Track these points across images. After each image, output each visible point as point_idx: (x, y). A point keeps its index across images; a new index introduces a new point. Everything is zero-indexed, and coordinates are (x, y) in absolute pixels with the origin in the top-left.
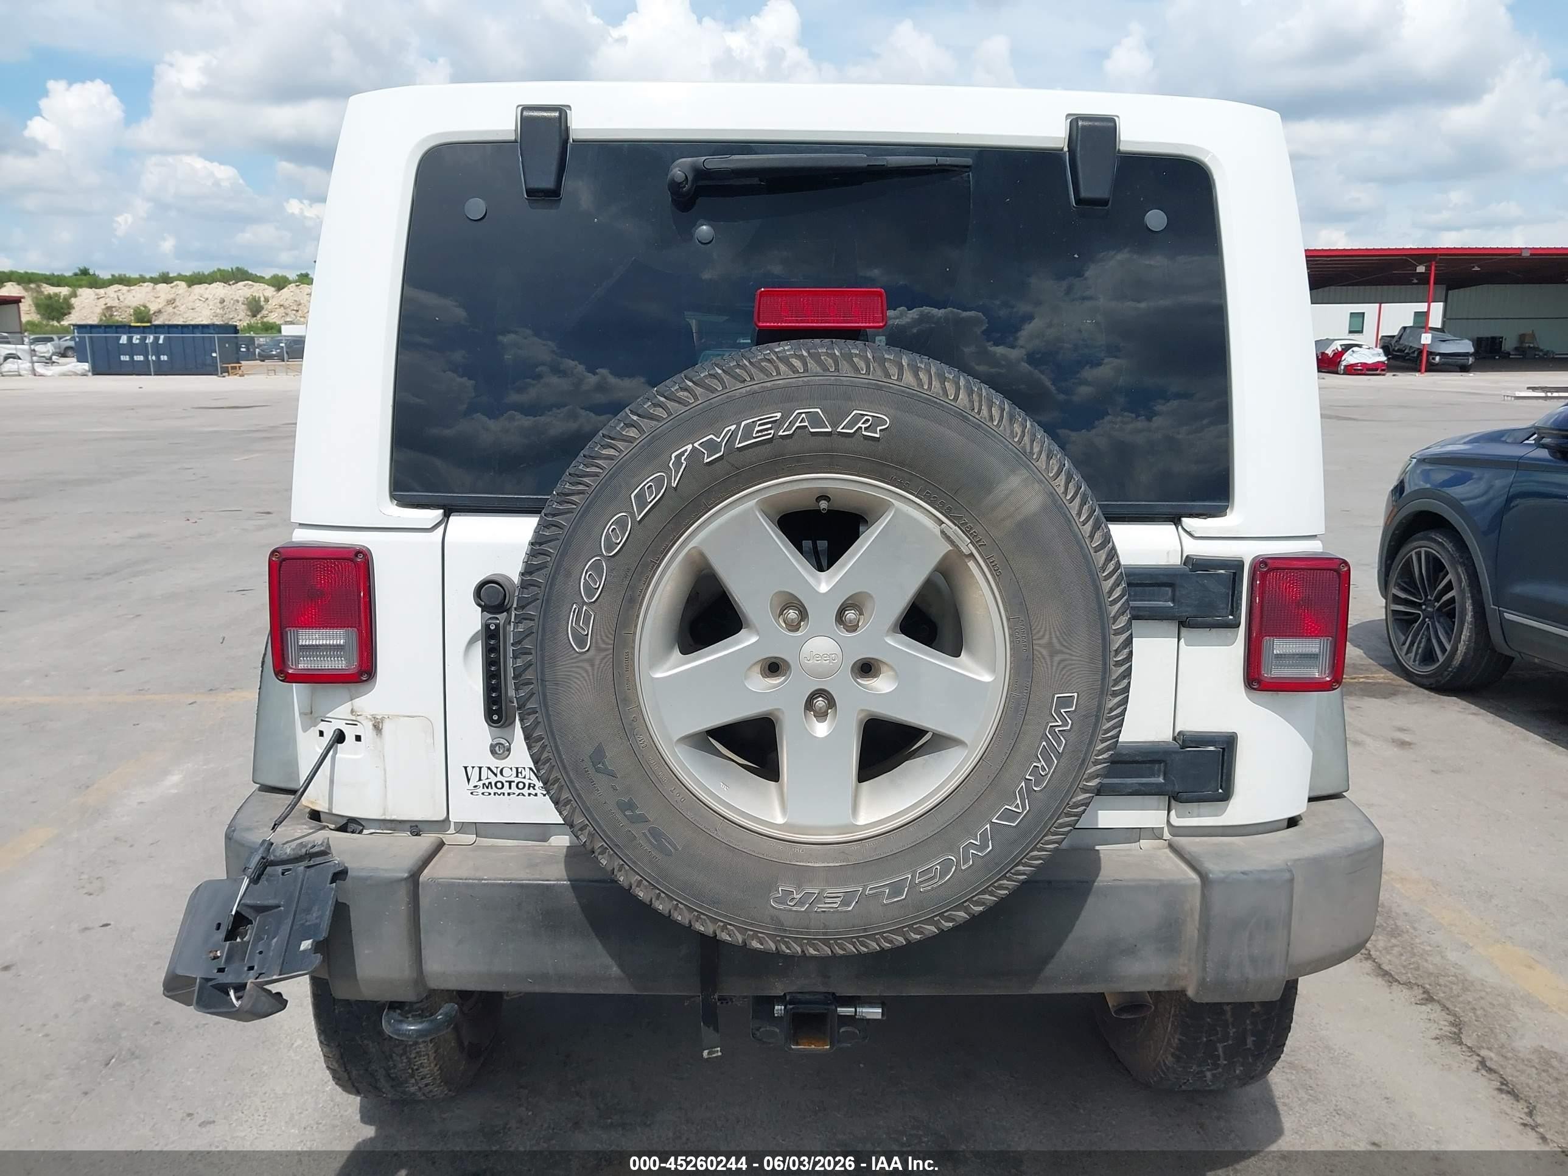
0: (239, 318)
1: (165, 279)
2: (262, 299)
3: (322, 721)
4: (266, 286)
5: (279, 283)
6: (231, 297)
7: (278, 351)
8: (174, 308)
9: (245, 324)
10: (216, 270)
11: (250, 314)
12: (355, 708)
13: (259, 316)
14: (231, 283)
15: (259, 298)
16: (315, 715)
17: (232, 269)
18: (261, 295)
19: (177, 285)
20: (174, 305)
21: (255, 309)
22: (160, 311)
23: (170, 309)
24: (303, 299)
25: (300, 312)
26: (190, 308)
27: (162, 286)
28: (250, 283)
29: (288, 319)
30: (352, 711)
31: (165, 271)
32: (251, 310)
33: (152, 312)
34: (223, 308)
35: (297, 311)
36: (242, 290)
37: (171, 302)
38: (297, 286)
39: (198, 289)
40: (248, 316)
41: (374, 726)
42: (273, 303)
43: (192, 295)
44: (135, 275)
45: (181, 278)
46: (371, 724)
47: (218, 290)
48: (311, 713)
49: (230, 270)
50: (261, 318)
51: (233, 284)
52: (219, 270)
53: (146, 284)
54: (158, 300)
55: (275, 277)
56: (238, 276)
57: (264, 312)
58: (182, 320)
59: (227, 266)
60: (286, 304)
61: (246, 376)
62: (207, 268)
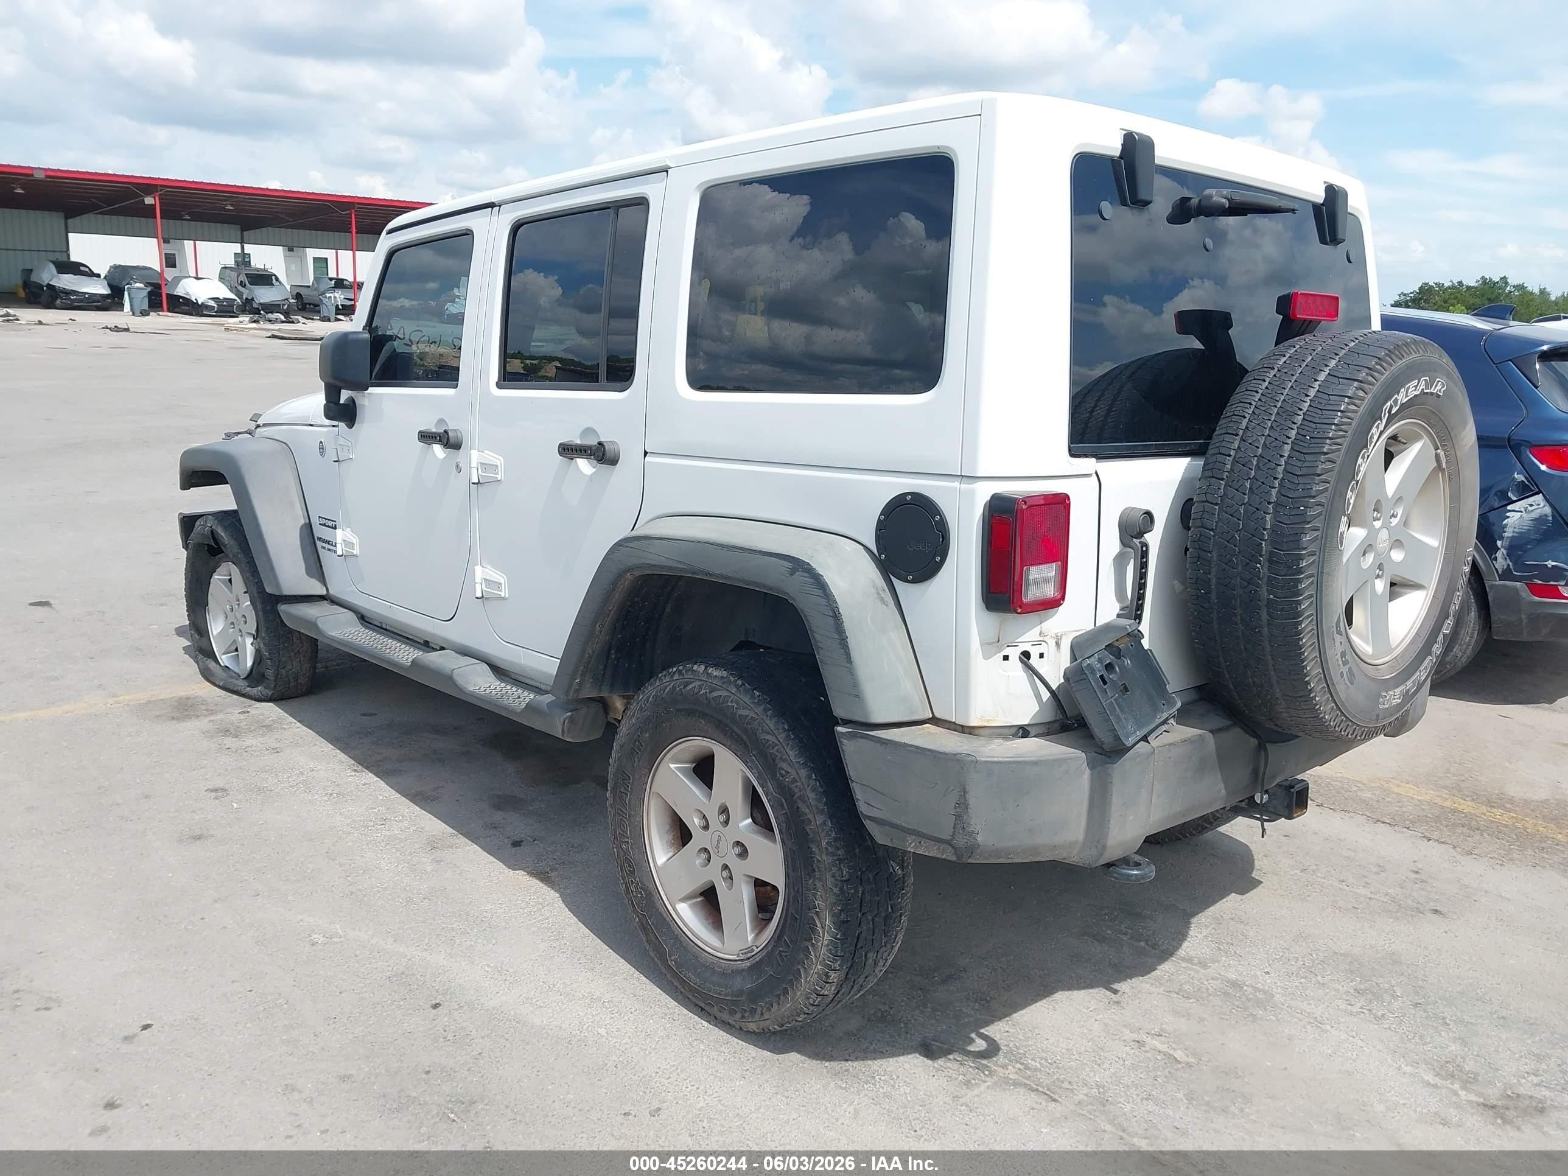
3: (1008, 646)
12: (1043, 631)
16: (1002, 642)
30: (1041, 633)
41: (1056, 643)
46: (1054, 641)
48: (999, 641)
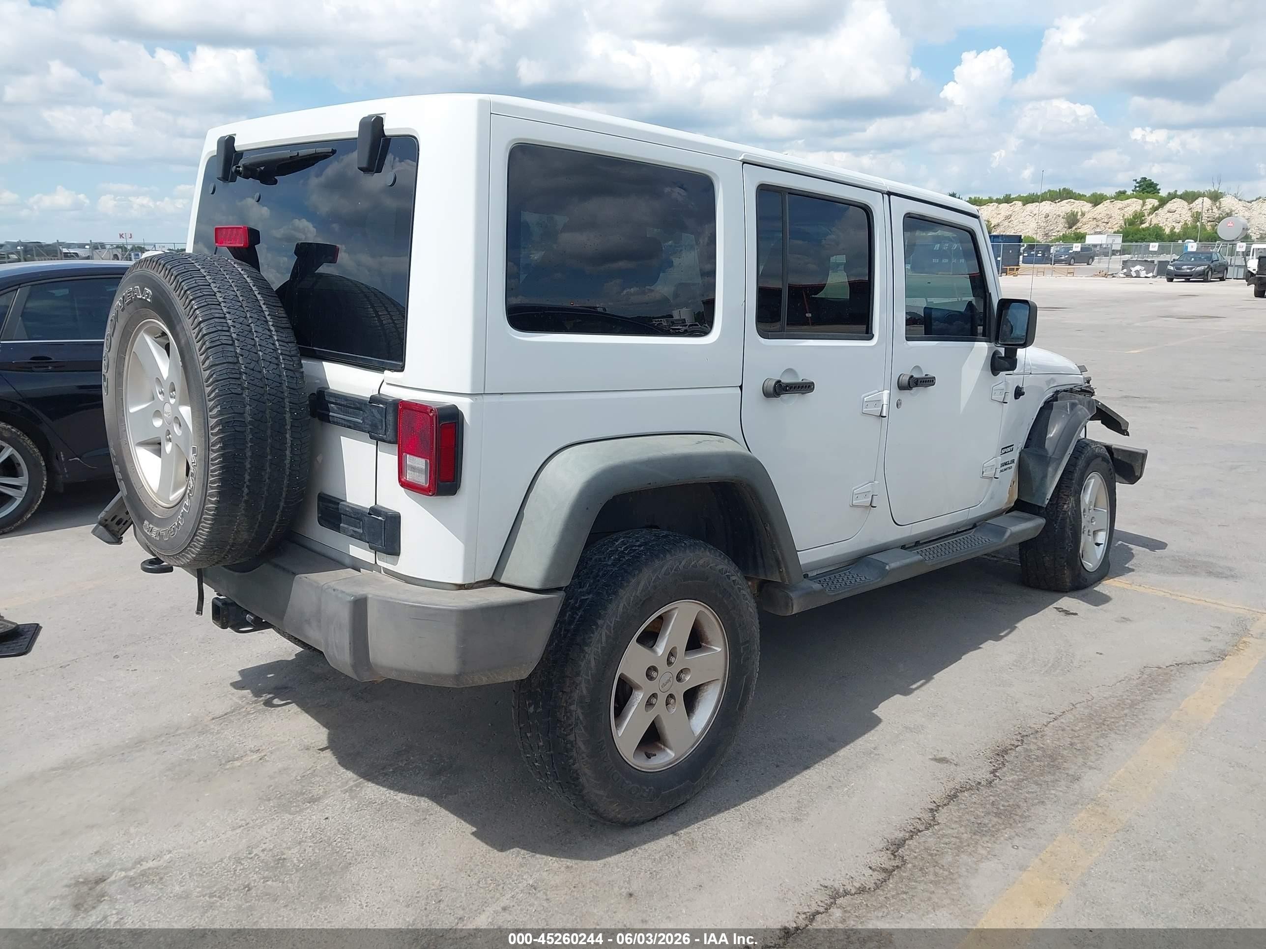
0: (1057, 229)
1: (1008, 200)
2: (1080, 214)
4: (1085, 203)
5: (1096, 200)
6: (1055, 213)
7: (1067, 256)
8: (1009, 222)
9: (1061, 234)
10: (1047, 191)
11: (1066, 226)
13: (1074, 228)
14: (1057, 201)
15: (1077, 213)
17: (1060, 190)
18: (1079, 211)
19: (1015, 204)
20: (1010, 220)
21: (1072, 222)
22: (998, 225)
23: (1006, 223)
24: (1114, 212)
25: (1109, 224)
26: (1021, 222)
27: (1004, 206)
28: (1072, 200)
29: (1098, 230)
31: (1008, 193)
32: (1068, 222)
33: (992, 226)
34: (1046, 222)
35: (1108, 223)
36: (1066, 207)
37: (1008, 217)
38: (1111, 202)
39: (1030, 207)
40: (1066, 227)
42: (1087, 216)
43: (1025, 211)
44: (986, 198)
45: (1020, 198)
47: (1046, 207)
49: (1058, 191)
50: (1076, 229)
51: (1059, 202)
52: (1049, 191)
53: (992, 204)
54: (999, 216)
55: (1094, 195)
56: (1066, 195)
57: (1079, 225)
58: (1013, 231)
59: (1056, 188)
60: (1099, 217)
61: (1019, 276)
62: (1039, 190)
